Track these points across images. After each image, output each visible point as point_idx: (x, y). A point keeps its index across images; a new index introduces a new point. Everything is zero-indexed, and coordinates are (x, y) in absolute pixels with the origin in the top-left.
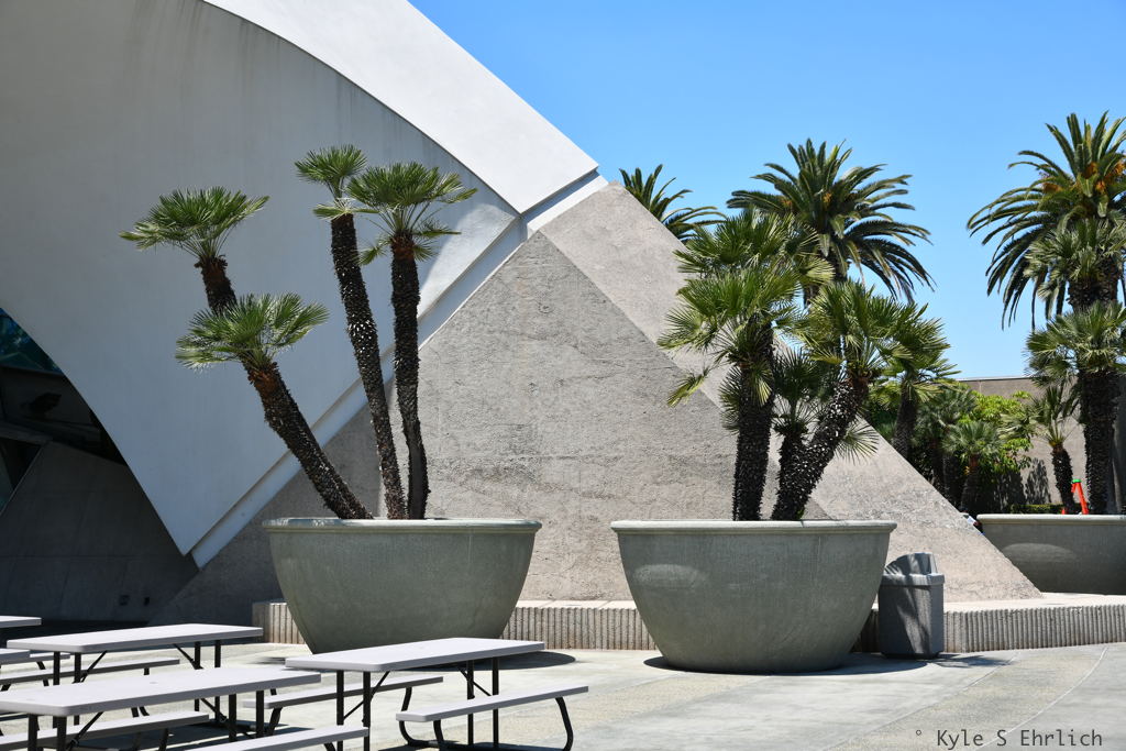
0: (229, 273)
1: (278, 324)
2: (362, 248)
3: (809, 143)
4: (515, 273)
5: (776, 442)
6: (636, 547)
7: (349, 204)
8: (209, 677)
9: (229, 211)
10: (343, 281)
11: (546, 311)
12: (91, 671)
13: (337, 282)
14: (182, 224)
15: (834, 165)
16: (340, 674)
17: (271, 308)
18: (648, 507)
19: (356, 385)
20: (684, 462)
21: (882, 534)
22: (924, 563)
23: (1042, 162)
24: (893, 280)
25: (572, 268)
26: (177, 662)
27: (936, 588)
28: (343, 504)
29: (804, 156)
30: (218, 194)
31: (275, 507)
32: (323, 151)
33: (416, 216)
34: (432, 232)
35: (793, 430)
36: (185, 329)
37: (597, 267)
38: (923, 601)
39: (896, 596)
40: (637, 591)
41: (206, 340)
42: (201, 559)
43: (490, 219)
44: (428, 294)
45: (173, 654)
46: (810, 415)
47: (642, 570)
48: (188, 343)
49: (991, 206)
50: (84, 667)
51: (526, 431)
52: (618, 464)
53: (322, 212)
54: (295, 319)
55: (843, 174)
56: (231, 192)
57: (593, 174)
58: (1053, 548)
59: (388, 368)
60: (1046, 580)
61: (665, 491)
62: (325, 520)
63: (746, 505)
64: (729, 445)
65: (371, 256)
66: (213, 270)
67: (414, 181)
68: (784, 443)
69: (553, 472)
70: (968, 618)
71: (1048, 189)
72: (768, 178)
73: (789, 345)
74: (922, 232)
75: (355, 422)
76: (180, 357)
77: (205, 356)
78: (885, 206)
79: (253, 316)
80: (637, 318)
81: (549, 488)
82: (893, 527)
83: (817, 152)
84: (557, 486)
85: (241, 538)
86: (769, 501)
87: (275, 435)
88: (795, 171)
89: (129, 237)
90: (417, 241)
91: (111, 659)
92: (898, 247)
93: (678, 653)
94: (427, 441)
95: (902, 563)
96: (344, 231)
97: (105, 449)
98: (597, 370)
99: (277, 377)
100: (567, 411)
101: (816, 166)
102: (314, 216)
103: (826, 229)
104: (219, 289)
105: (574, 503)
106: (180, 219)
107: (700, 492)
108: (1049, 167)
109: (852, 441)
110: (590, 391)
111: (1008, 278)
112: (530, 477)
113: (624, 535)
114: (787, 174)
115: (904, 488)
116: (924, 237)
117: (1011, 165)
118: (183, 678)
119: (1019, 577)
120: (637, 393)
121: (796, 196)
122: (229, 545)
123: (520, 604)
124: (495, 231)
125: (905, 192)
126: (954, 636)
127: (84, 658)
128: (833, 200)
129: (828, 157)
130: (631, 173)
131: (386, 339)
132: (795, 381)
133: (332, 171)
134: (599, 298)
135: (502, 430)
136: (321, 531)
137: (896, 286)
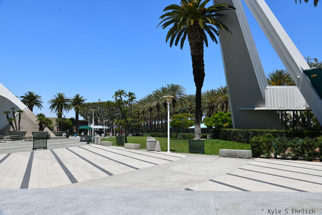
3: (30, 91)
14: (6, 113)
25: (26, 114)
40: (33, 135)
56: (8, 111)
60: (56, 135)
66: (7, 116)
74: (42, 102)
78: (38, 99)
86: (41, 130)
89: (2, 113)
95: (48, 134)
101: (31, 94)
108: (57, 97)
114: (27, 94)
117: (53, 97)
126: (51, 138)
128: (33, 98)
137: (39, 108)
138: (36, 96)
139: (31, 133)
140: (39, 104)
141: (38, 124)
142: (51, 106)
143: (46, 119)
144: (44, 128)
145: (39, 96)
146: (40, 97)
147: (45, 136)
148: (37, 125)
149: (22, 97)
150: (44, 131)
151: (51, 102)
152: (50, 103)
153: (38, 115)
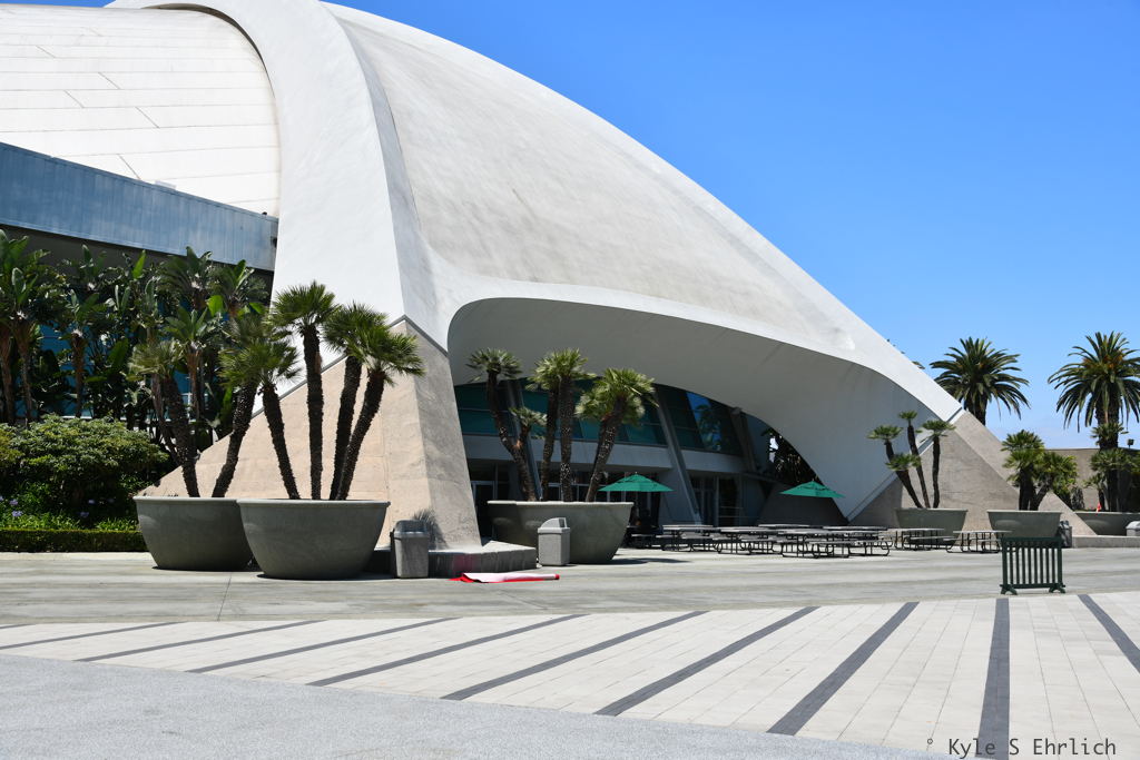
0: (892, 447)
3: (970, 339)
6: (993, 517)
15: (984, 351)
22: (1067, 523)
23: (1084, 353)
27: (1070, 529)
38: (1067, 532)
39: (1061, 531)
40: (993, 527)
42: (850, 519)
49: (1058, 373)
51: (947, 484)
55: (987, 354)
56: (894, 426)
58: (1098, 521)
60: (1097, 531)
63: (1023, 506)
66: (889, 445)
70: (1078, 538)
71: (1087, 365)
74: (1025, 382)
78: (1007, 368)
82: (1060, 513)
83: (974, 343)
86: (1029, 506)
88: (964, 352)
89: (868, 437)
95: (1062, 523)
101: (974, 349)
104: (890, 451)
105: (962, 505)
106: (881, 433)
110: (966, 474)
111: (1067, 404)
112: (948, 497)
113: (989, 513)
114: (960, 353)
115: (1060, 504)
119: (1089, 529)
121: (966, 364)
122: (858, 516)
125: (1017, 362)
126: (1075, 542)
128: (983, 368)
137: (1012, 406)
138: (997, 355)
139: (987, 515)
140: (1012, 389)
141: (1011, 477)
142: (1065, 397)
143: (1047, 458)
144: (1041, 496)
145: (1008, 353)
146: (1012, 359)
147: (1048, 533)
148: (1010, 483)
149: (937, 365)
150: (1042, 509)
151: (1064, 379)
152: (1056, 383)
153: (1010, 439)
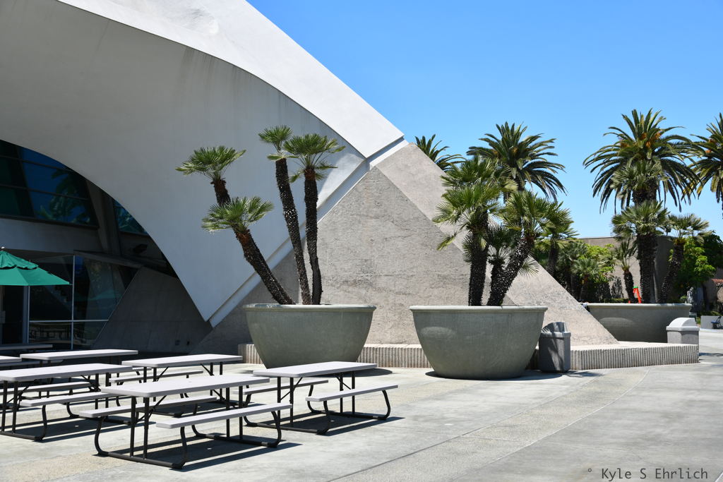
0: (227, 187)
1: (250, 211)
2: (291, 175)
3: (506, 123)
4: (364, 187)
5: (489, 268)
6: (422, 318)
7: (284, 154)
8: (217, 379)
9: (227, 157)
10: (281, 191)
11: (379, 205)
12: (161, 376)
13: (278, 191)
14: (205, 163)
15: (518, 135)
16: (279, 378)
17: (247, 203)
18: (428, 299)
19: (288, 240)
20: (445, 277)
21: (540, 313)
22: (561, 327)
23: (620, 133)
24: (547, 190)
25: (391, 184)
26: (202, 372)
27: (567, 339)
28: (281, 297)
29: (504, 130)
30: (222, 149)
31: (249, 299)
32: (272, 128)
33: (317, 159)
34: (324, 167)
35: (498, 262)
36: (206, 215)
37: (404, 184)
38: (560, 345)
39: (547, 343)
40: (422, 340)
41: (216, 218)
42: (214, 323)
43: (352, 161)
44: (322, 197)
45: (200, 368)
46: (506, 255)
47: (424, 329)
48: (207, 220)
49: (595, 154)
50: (158, 374)
51: (369, 262)
52: (413, 278)
53: (271, 158)
54: (258, 209)
55: (522, 139)
56: (228, 148)
57: (401, 139)
58: (624, 319)
59: (303, 232)
60: (620, 335)
61: (436, 292)
62: (272, 305)
63: (475, 299)
64: (467, 269)
65: (295, 178)
66: (219, 185)
67: (315, 143)
68: (493, 269)
69: (382, 282)
70: (582, 353)
71: (623, 146)
72: (486, 140)
73: (495, 221)
74: (561, 167)
75: (287, 258)
76: (204, 227)
77: (216, 226)
78: (543, 154)
79: (238, 208)
80: (422, 208)
81: (380, 290)
82: (546, 309)
83: (510, 128)
84: (384, 289)
85: (233, 313)
86: (486, 296)
87: (249, 264)
88: (500, 137)
89: (180, 170)
90: (317, 171)
91: (171, 371)
92: (549, 174)
93: (442, 370)
94: (321, 267)
95: (550, 327)
96: (282, 167)
97: (168, 270)
98: (404, 233)
99: (250, 236)
100: (389, 253)
101: (510, 135)
102: (268, 159)
103: (515, 165)
104: (222, 195)
105: (392, 297)
106: (204, 161)
107: (452, 292)
108: (624, 136)
109: (526, 267)
110: (400, 244)
111: (603, 188)
112: (371, 284)
114: (495, 139)
115: (551, 291)
116: (562, 169)
117: (605, 135)
118: (204, 380)
119: (607, 333)
120: (422, 244)
121: (500, 149)
122: (227, 317)
123: (366, 346)
124: (354, 166)
125: (553, 147)
126: (575, 362)
127: (158, 370)
128: (518, 151)
129: (516, 129)
130: (420, 139)
131: (302, 218)
132: (499, 238)
133: (276, 138)
134: (404, 198)
135: (357, 262)
136: (270, 310)
137: (548, 193)
139: (411, 315)
142: (601, 180)
146: (548, 143)
147: (521, 349)
150: (512, 301)
151: (599, 161)
152: (592, 165)
